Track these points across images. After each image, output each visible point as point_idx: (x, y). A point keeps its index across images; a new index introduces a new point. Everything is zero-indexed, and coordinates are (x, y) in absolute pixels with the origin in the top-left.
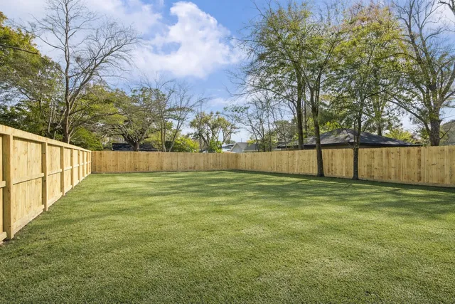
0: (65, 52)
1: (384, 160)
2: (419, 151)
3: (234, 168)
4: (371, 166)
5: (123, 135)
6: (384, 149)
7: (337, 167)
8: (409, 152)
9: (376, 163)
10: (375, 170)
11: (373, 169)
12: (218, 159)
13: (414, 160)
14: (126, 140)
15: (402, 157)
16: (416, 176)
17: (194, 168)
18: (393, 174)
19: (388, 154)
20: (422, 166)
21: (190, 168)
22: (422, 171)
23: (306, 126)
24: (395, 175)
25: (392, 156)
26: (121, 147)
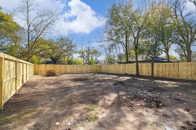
0: (27, 21)
1: (164, 68)
2: (178, 64)
3: (99, 72)
4: (158, 71)
5: (50, 57)
6: (164, 64)
7: (144, 71)
8: (174, 65)
9: (160, 69)
10: (160, 73)
11: (159, 72)
12: (92, 67)
13: (176, 68)
14: (51, 59)
15: (171, 67)
16: (177, 75)
17: (81, 72)
18: (167, 74)
19: (165, 65)
20: (179, 71)
21: (79, 72)
22: (179, 73)
23: (129, 53)
24: (168, 75)
25: (167, 66)
26: (49, 63)
